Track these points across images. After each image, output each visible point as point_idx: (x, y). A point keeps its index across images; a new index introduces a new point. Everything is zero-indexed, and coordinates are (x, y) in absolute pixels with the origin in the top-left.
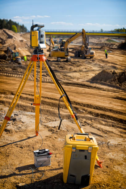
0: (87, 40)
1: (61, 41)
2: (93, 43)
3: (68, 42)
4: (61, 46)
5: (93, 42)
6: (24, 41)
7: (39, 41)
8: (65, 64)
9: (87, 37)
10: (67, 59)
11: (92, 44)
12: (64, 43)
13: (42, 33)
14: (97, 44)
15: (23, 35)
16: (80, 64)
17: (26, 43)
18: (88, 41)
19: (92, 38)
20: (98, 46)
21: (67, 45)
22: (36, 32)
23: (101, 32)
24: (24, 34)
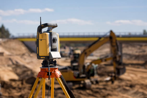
0: (120, 50)
1: (72, 53)
2: (129, 55)
3: (85, 53)
4: (72, 62)
5: (130, 52)
6: (4, 54)
7: (50, 47)
8: (81, 93)
9: (118, 44)
10: (85, 84)
11: (128, 57)
12: (77, 56)
13: (54, 36)
14: (137, 57)
15: (3, 44)
16: (107, 92)
17: (9, 57)
18: (121, 52)
19: (127, 47)
20: (139, 60)
21: (84, 60)
22: (46, 35)
23: (145, 35)
24: (5, 42)
